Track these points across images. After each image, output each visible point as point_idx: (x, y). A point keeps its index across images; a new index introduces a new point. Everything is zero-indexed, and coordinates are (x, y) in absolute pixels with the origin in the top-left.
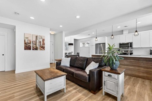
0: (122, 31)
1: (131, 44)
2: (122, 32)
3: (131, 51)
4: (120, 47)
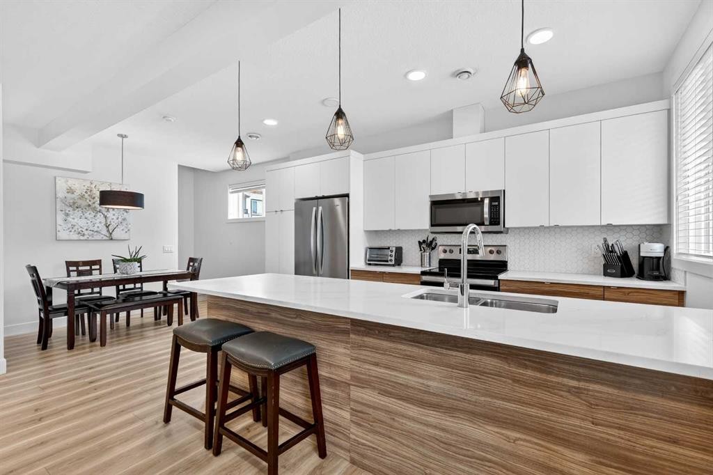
0: (448, 118)
1: (496, 201)
2: (443, 126)
3: (499, 252)
4: (432, 225)
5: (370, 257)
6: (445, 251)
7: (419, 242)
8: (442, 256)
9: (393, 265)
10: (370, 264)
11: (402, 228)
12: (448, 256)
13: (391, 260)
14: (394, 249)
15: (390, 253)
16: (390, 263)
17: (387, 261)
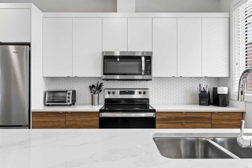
1: (149, 60)
3: (144, 93)
4: (104, 74)
5: (49, 99)
6: (109, 93)
7: (90, 86)
8: (108, 96)
9: (70, 105)
10: (48, 105)
11: (78, 76)
12: (112, 96)
13: (69, 101)
14: (71, 92)
15: (68, 96)
16: (67, 103)
17: (66, 102)
